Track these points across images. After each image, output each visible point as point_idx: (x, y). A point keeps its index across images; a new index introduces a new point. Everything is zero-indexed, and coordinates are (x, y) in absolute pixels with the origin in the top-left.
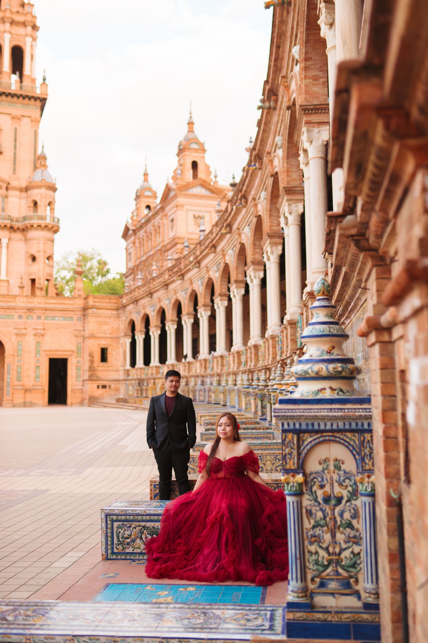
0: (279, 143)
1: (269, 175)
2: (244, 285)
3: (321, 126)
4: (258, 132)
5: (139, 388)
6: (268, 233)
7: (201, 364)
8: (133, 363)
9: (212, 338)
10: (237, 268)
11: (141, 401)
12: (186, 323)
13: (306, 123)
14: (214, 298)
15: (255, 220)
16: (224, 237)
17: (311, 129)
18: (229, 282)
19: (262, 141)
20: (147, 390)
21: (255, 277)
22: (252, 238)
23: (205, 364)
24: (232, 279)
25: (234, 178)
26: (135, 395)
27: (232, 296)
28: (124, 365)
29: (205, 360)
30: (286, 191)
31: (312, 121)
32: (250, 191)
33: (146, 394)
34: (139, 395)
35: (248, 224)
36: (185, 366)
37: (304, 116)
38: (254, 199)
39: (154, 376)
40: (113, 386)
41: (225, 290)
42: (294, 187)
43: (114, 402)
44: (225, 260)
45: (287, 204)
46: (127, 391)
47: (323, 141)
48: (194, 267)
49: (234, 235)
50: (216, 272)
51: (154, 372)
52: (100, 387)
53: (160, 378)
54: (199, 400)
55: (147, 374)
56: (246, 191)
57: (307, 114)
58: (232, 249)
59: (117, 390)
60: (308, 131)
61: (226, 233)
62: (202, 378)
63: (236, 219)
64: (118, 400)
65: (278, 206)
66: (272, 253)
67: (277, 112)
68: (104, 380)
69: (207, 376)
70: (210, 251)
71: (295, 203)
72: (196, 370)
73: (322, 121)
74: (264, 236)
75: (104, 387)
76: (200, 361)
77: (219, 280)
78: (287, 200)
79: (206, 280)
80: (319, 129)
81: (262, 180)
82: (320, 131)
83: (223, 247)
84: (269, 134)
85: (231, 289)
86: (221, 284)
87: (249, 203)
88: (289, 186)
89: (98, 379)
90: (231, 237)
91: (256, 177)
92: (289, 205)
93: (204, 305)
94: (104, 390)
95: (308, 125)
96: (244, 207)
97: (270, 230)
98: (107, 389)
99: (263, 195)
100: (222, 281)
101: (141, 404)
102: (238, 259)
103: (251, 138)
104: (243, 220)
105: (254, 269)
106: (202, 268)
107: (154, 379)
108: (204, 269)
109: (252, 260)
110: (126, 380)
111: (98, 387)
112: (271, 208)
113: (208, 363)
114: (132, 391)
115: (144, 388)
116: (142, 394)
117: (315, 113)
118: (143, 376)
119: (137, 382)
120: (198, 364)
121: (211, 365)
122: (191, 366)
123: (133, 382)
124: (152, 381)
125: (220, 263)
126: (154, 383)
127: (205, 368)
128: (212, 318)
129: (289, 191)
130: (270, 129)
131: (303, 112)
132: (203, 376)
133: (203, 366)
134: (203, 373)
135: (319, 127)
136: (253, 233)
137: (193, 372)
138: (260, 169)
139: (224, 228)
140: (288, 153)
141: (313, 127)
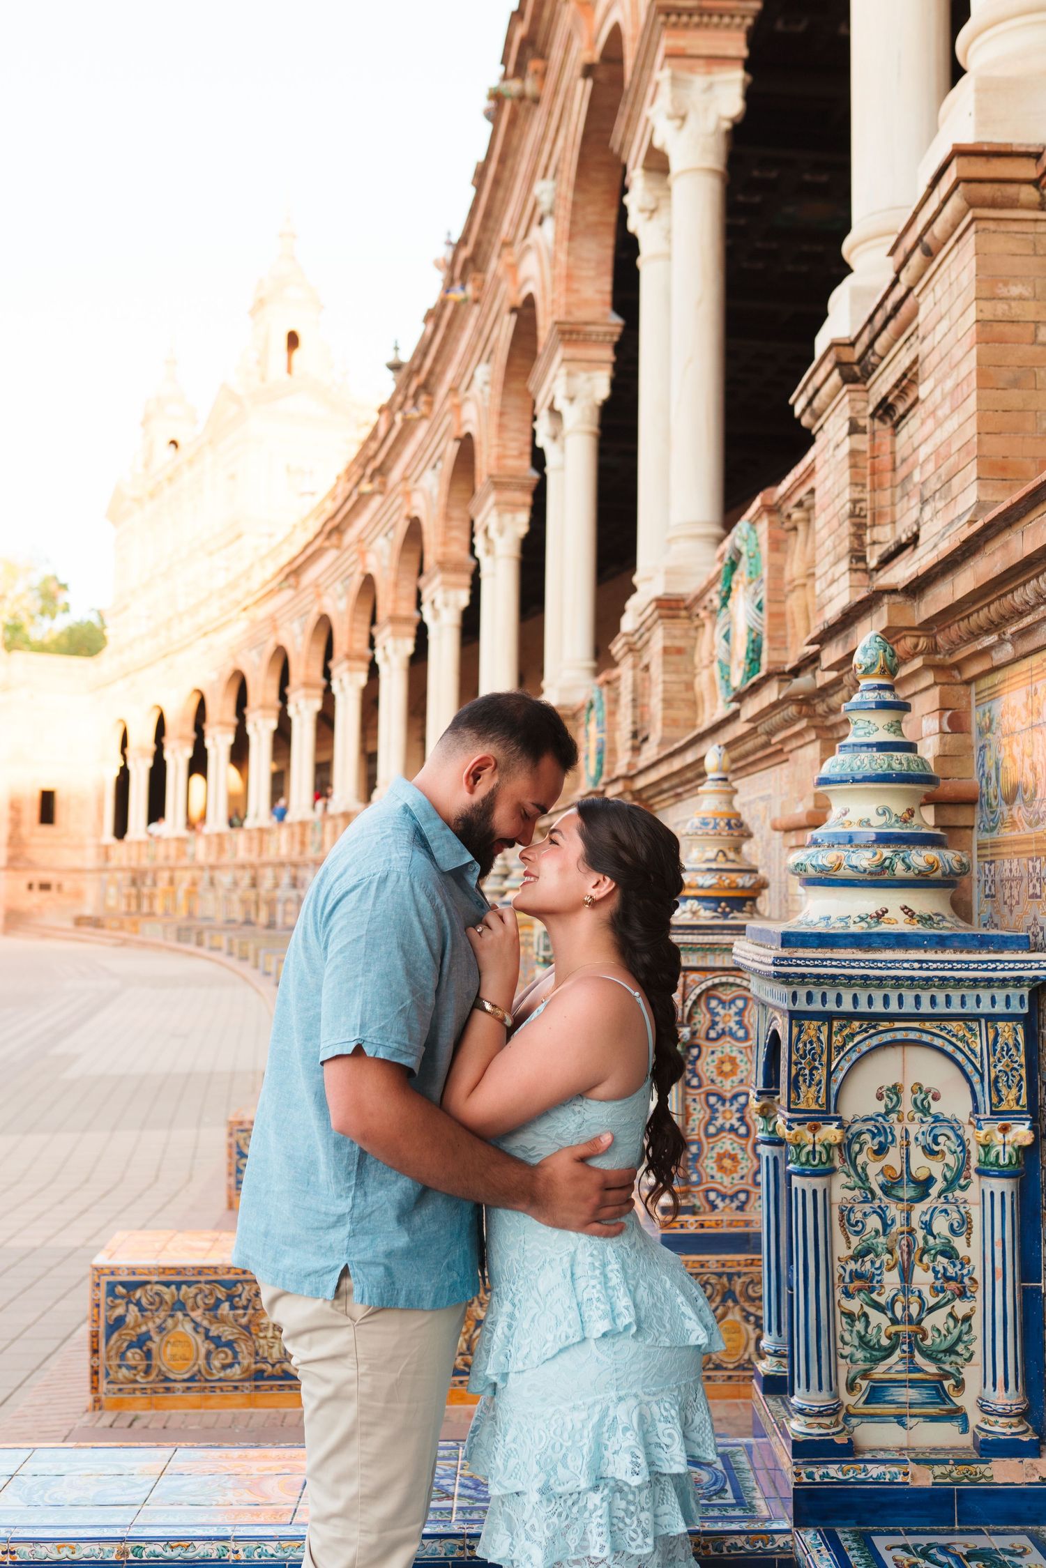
0: (546, 200)
1: (506, 307)
2: (411, 630)
3: (715, 69)
4: (476, 200)
5: (133, 891)
6: (491, 476)
7: (292, 835)
8: (121, 829)
9: (323, 771)
10: (396, 585)
11: (135, 924)
12: (256, 730)
13: (670, 56)
14: (332, 664)
15: (452, 449)
16: (365, 506)
17: (684, 75)
18: (373, 621)
19: (488, 215)
20: (151, 897)
21: (446, 605)
22: (443, 500)
23: (303, 835)
24: (382, 615)
25: (396, 349)
26: (123, 907)
27: (379, 660)
28: (98, 833)
29: (303, 824)
30: (563, 333)
31: (690, 51)
32: (443, 372)
33: (151, 905)
34: (134, 908)
35: (431, 464)
36: (250, 839)
37: (665, 33)
38: (453, 390)
39: (172, 862)
40: (67, 885)
41: (361, 645)
42: (587, 323)
43: (69, 924)
44: (365, 566)
45: (563, 371)
46: (103, 898)
47: (720, 118)
48: (285, 584)
49: (393, 496)
50: (340, 597)
51: (173, 851)
52: (36, 887)
53: (186, 868)
54: (284, 923)
55: (154, 858)
56: (431, 372)
57: (675, 25)
58: (386, 535)
59: (78, 895)
60: (674, 80)
61: (372, 494)
62: (293, 870)
63: (398, 455)
64: (79, 921)
65: (531, 387)
66: (501, 531)
67: (541, 112)
68: (45, 869)
69: (306, 865)
70: (327, 544)
71: (585, 370)
72: (279, 848)
73: (720, 52)
74: (479, 488)
75: (45, 887)
76: (291, 825)
77: (347, 619)
78: (564, 360)
79: (312, 619)
80: (709, 79)
81: (480, 333)
82: (710, 87)
83: (362, 532)
84: (509, 190)
85: (378, 641)
86: (352, 630)
87: (437, 406)
88: (571, 319)
89: (32, 865)
90: (382, 505)
91: (462, 328)
92: (570, 375)
93: (307, 685)
94: (45, 894)
95: (675, 62)
96: (424, 417)
97: (500, 467)
98: (53, 892)
99: (483, 372)
100: (353, 620)
101: (136, 932)
102: (401, 560)
103: (449, 234)
104: (420, 454)
105: (443, 583)
106: (304, 590)
107: (172, 869)
108: (310, 590)
109: (440, 558)
110: (101, 870)
111: (30, 886)
112: (503, 406)
113: (309, 833)
114: (115, 900)
115: (145, 890)
116: (139, 906)
117: (698, 26)
118: (146, 863)
119: (129, 875)
120: (284, 834)
121: (318, 838)
122: (266, 837)
123: (119, 876)
124: (164, 876)
125: (351, 575)
126: (171, 881)
127: (303, 843)
128: (325, 720)
129: (571, 332)
130: (513, 175)
131: (662, 18)
132: (295, 865)
133: (297, 838)
134: (295, 856)
135: (709, 73)
136: (445, 487)
137: (270, 855)
138: (476, 301)
139: (365, 480)
140: (573, 223)
141: (691, 70)
